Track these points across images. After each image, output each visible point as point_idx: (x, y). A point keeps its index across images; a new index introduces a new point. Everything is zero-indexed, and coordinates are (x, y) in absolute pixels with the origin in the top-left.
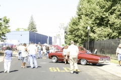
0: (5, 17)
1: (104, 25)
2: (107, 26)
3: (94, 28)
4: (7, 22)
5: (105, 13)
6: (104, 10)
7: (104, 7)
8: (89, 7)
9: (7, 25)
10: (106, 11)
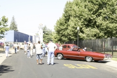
0: (4, 17)
1: (91, 26)
2: (94, 27)
3: (83, 29)
4: (6, 22)
5: (93, 15)
6: (92, 12)
7: (92, 10)
8: (78, 10)
9: (5, 24)
10: (93, 14)
